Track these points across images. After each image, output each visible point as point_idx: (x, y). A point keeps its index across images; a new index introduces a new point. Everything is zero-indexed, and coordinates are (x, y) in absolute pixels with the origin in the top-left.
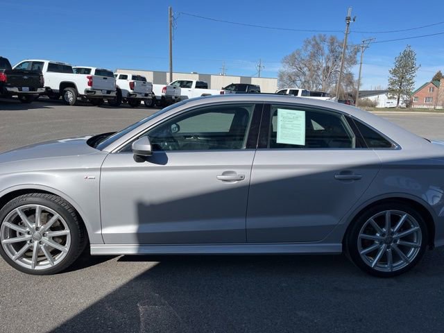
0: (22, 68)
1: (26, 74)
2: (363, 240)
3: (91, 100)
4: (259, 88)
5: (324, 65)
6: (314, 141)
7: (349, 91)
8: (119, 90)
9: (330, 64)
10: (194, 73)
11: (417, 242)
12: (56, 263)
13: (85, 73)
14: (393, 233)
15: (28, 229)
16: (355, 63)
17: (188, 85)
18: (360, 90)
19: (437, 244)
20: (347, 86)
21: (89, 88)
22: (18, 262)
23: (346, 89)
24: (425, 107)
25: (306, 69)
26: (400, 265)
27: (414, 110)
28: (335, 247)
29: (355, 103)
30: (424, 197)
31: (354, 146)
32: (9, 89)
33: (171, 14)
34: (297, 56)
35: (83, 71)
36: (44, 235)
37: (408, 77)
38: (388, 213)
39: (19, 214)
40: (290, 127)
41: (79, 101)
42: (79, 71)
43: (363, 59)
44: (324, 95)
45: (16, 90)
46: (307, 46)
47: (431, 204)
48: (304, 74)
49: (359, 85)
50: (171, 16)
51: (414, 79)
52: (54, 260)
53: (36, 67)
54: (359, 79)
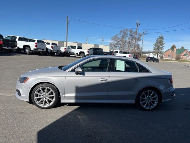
0: (7, 39)
1: (10, 42)
2: (141, 99)
3: (36, 53)
4: (103, 49)
5: (128, 41)
6: (127, 70)
7: (138, 51)
8: (47, 49)
9: (130, 40)
10: (76, 42)
11: (157, 100)
12: (50, 105)
13: (33, 42)
14: (150, 97)
15: (42, 94)
16: (140, 40)
17: (74, 47)
18: (142, 51)
19: (163, 101)
20: (137, 49)
21: (36, 48)
22: (38, 104)
23: (137, 50)
24: (168, 59)
25: (120, 42)
26: (152, 107)
27: (164, 60)
28: (133, 101)
29: (140, 56)
30: (159, 87)
31: (139, 71)
32: (3, 47)
33: (68, 19)
34: (117, 37)
35: (32, 41)
36: (47, 96)
37: (161, 47)
38: (148, 91)
39: (41, 89)
40: (120, 65)
41: (31, 53)
42: (30, 41)
43: (143, 39)
44: (128, 53)
45: (6, 48)
46: (121, 33)
47: (161, 89)
48: (120, 44)
49: (142, 49)
50: (68, 20)
51: (164, 48)
52: (49, 104)
53: (13, 39)
54: (142, 47)
